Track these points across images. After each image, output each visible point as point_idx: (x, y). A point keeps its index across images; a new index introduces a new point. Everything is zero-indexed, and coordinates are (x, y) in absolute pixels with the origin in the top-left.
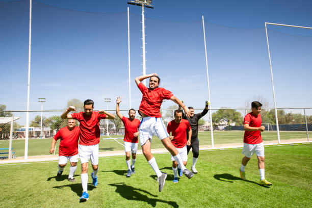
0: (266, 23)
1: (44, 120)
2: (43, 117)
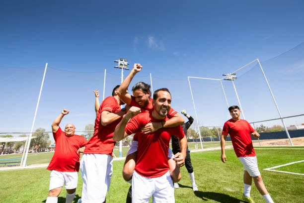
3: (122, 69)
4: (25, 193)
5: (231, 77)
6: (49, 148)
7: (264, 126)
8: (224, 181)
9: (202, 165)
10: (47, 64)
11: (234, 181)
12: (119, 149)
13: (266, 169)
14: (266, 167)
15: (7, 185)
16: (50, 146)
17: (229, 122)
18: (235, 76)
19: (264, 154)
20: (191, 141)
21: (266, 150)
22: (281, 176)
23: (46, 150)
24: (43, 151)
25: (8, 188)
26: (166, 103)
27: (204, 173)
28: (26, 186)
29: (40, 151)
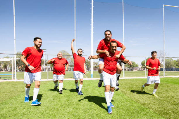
0: (164, 5)
1: (46, 61)
2: (45, 60)
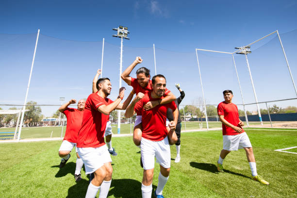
3: (122, 39)
4: (27, 165)
5: (244, 51)
6: (42, 123)
7: (277, 106)
8: (232, 160)
9: (208, 144)
10: (39, 30)
11: (242, 160)
12: (117, 126)
13: (277, 150)
14: (277, 148)
15: (5, 157)
16: (42, 121)
17: (223, 104)
18: (249, 50)
19: (276, 136)
20: (196, 120)
21: (278, 132)
22: (293, 157)
23: (38, 125)
24: (35, 125)
25: (7, 159)
26: (162, 87)
27: (211, 151)
28: (26, 158)
29: (32, 126)
